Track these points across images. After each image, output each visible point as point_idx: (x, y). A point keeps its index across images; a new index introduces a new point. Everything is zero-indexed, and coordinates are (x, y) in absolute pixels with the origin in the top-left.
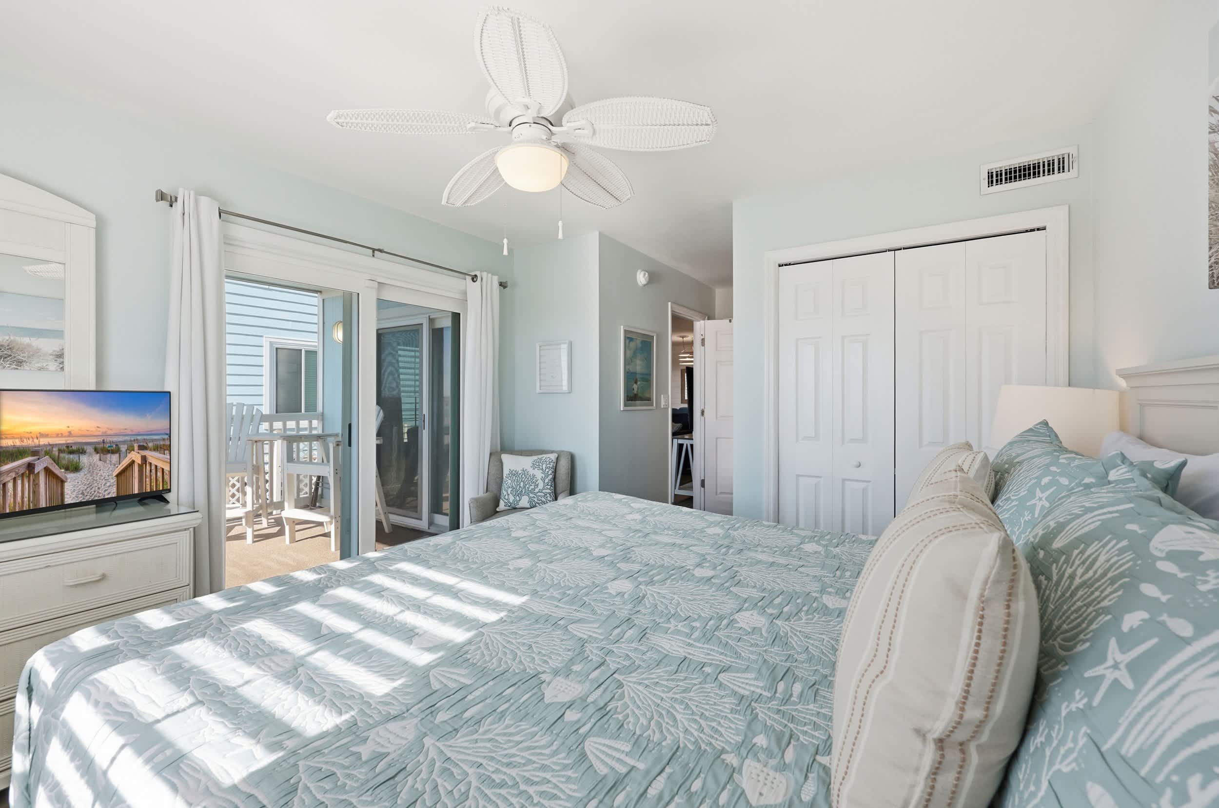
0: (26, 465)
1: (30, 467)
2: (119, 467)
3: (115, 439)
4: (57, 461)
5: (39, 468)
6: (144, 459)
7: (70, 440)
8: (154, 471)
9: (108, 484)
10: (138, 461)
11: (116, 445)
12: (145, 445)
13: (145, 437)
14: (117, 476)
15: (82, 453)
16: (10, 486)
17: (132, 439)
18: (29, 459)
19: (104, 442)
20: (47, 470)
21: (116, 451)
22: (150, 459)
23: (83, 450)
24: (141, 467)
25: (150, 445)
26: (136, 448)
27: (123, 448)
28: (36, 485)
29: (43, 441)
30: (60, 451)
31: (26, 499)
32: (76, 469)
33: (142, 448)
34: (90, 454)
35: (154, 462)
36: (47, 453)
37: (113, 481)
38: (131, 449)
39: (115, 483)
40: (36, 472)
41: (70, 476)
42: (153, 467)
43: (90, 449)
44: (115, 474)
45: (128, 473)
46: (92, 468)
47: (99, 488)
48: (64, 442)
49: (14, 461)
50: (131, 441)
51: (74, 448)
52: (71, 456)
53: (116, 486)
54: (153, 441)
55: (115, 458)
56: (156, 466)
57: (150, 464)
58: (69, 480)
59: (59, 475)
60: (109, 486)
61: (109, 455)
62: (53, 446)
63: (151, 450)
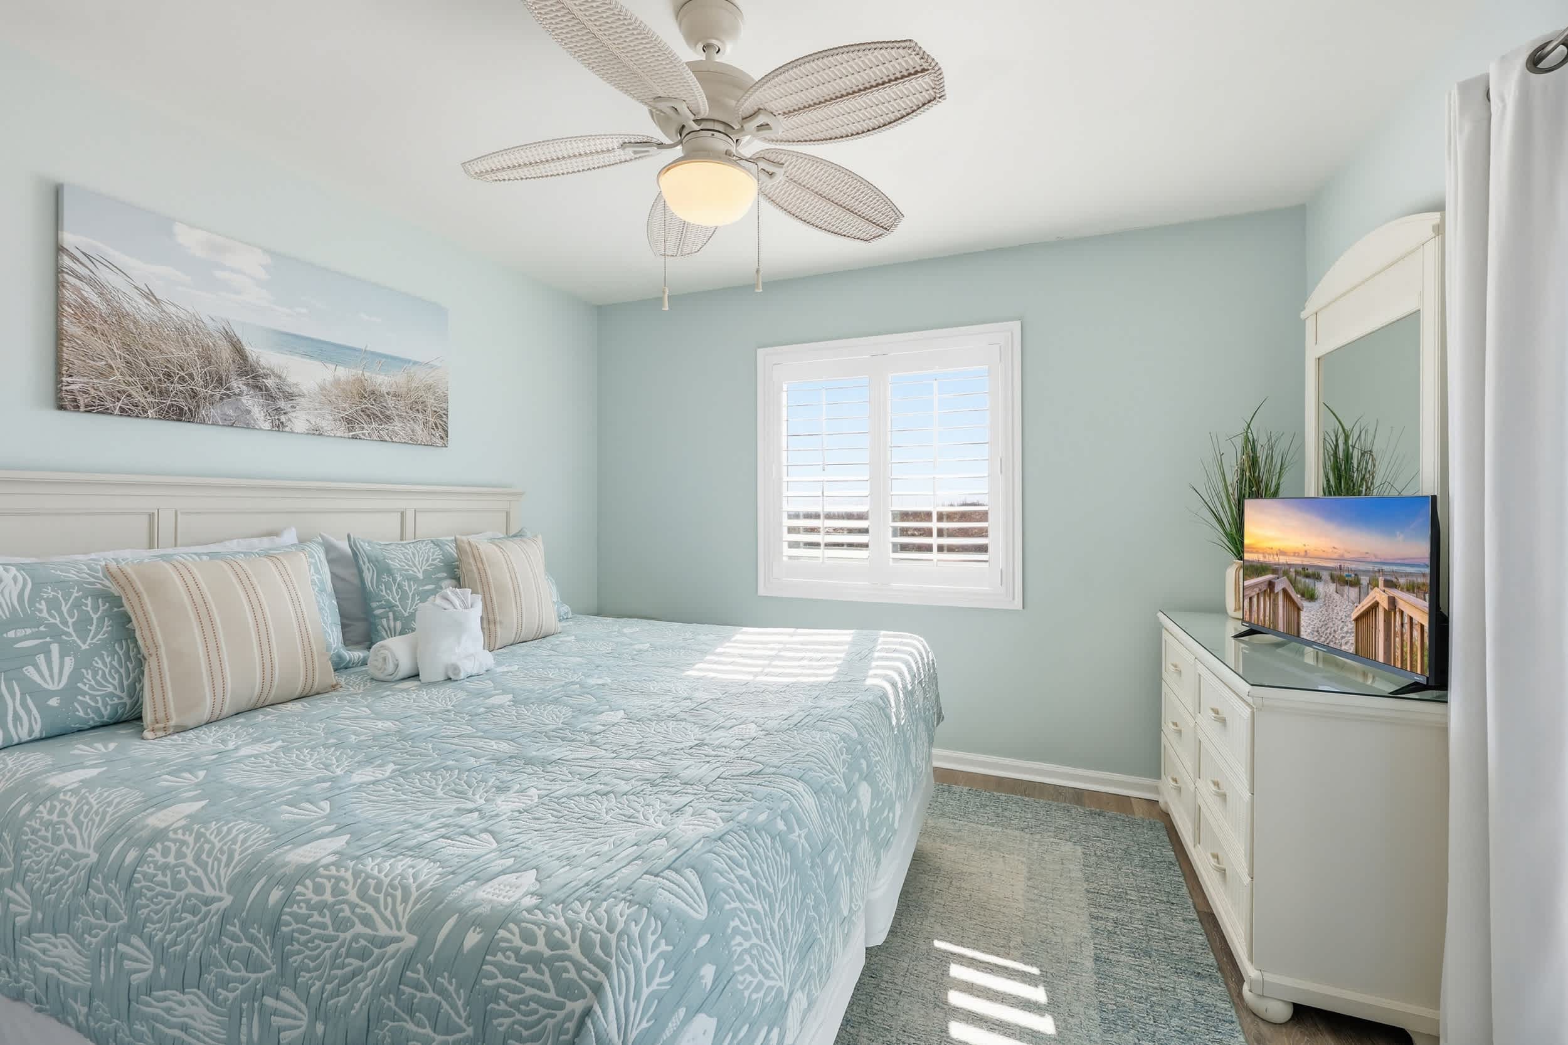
0: (1267, 583)
1: (1271, 584)
2: (1360, 606)
3: (1353, 566)
4: (1293, 583)
5: (1278, 588)
6: (1392, 601)
7: (1306, 562)
8: (1407, 627)
9: (1345, 629)
10: (1384, 604)
11: (1356, 575)
12: (1395, 580)
13: (1395, 568)
14: (1357, 620)
15: (1317, 578)
16: (1255, 600)
17: (1376, 569)
18: (1269, 577)
19: (1340, 569)
20: (1285, 591)
21: (1355, 583)
22: (1401, 605)
23: (1319, 575)
24: (1387, 614)
25: (1402, 581)
26: (1381, 583)
27: (1364, 580)
28: (1275, 604)
29: (1282, 560)
30: (1297, 573)
31: (1267, 618)
32: (1311, 597)
33: (1389, 584)
34: (1326, 582)
35: (1408, 611)
36: (1286, 573)
37: (1351, 626)
38: (1373, 584)
39: (1354, 630)
40: (1276, 591)
41: (1305, 604)
42: (1406, 620)
43: (1325, 575)
44: (1355, 615)
45: (1371, 619)
46: (1328, 602)
47: (1335, 631)
48: (1300, 563)
49: (1258, 576)
50: (1374, 572)
51: (1310, 571)
52: (1307, 580)
53: (1354, 634)
54: (1407, 575)
55: (1353, 592)
56: (1411, 619)
57: (1402, 613)
58: (1305, 610)
59: (1296, 600)
60: (1347, 632)
61: (1346, 588)
62: (1290, 565)
63: (1402, 590)
